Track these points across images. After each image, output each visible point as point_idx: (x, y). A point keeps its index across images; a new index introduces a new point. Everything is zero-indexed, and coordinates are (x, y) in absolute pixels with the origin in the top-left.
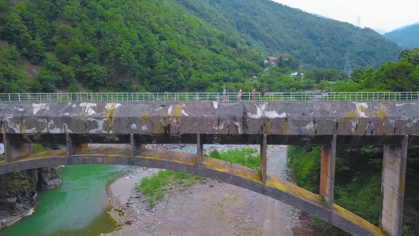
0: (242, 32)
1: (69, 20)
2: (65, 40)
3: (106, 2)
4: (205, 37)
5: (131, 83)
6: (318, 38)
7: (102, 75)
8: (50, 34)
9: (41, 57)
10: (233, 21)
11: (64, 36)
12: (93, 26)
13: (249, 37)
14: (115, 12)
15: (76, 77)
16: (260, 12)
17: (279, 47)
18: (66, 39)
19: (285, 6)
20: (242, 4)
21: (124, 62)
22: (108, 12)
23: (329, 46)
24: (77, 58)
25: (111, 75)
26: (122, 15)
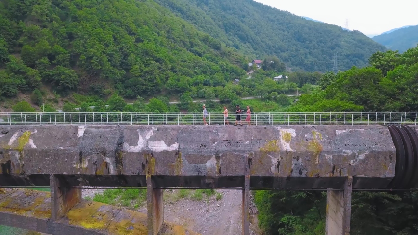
0: (230, 35)
1: (39, 21)
2: (33, 41)
3: (80, 2)
4: (187, 40)
5: (103, 87)
6: (307, 40)
7: (71, 79)
8: (16, 35)
9: (4, 59)
10: (220, 23)
11: (32, 37)
12: (64, 27)
13: (236, 39)
14: (90, 12)
15: (43, 81)
16: (249, 14)
17: (268, 50)
18: (35, 40)
19: (274, 8)
20: (231, 6)
21: (96, 65)
22: (80, 12)
23: (317, 49)
24: (45, 60)
25: (82, 78)
26: (97, 16)
